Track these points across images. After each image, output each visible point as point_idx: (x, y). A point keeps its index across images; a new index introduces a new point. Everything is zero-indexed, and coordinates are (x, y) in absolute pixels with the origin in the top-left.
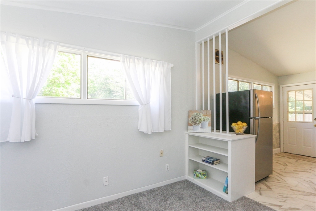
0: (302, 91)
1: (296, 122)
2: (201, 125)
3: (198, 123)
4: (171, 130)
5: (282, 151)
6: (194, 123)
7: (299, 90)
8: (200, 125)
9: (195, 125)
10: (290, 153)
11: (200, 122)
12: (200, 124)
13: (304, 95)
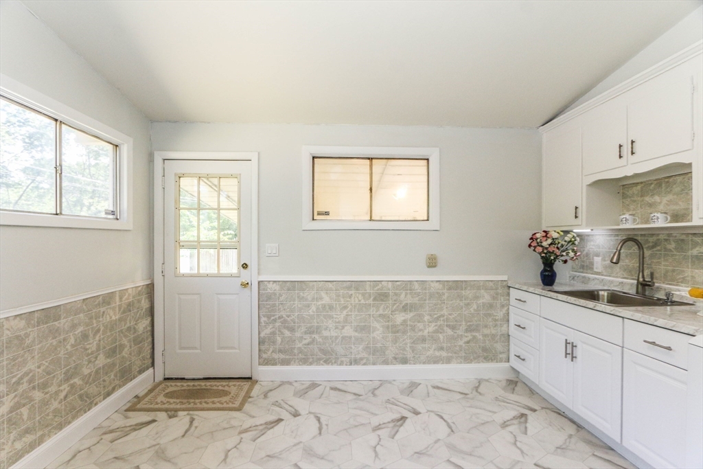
0: (215, 181)
1: (199, 276)
5: (159, 378)
7: (208, 177)
10: (183, 379)
13: (219, 194)
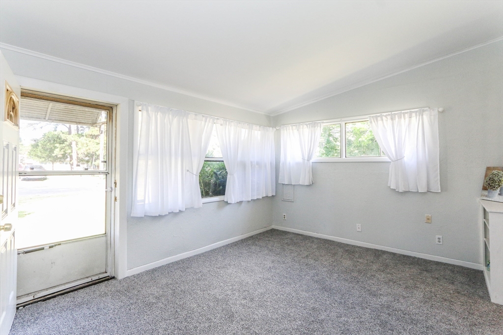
2: (500, 191)
3: (496, 186)
4: (440, 191)
6: (491, 186)
8: (498, 191)
9: (492, 190)
11: (499, 186)
12: (499, 189)
